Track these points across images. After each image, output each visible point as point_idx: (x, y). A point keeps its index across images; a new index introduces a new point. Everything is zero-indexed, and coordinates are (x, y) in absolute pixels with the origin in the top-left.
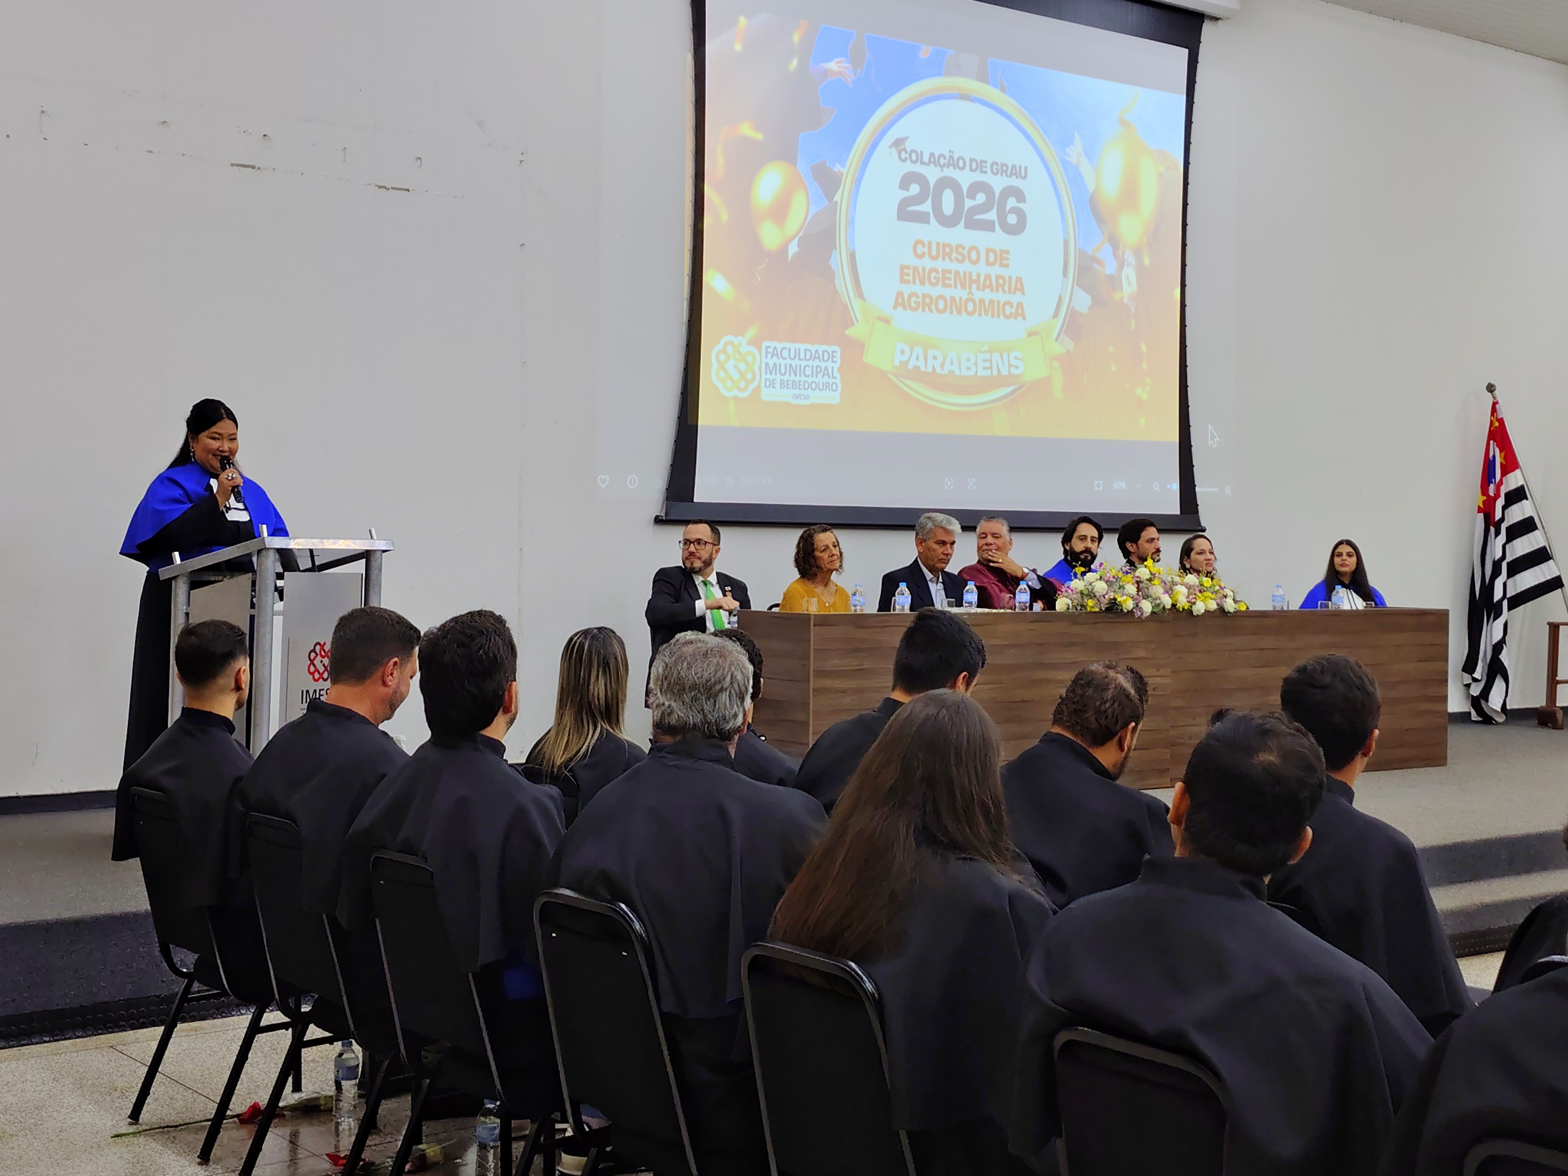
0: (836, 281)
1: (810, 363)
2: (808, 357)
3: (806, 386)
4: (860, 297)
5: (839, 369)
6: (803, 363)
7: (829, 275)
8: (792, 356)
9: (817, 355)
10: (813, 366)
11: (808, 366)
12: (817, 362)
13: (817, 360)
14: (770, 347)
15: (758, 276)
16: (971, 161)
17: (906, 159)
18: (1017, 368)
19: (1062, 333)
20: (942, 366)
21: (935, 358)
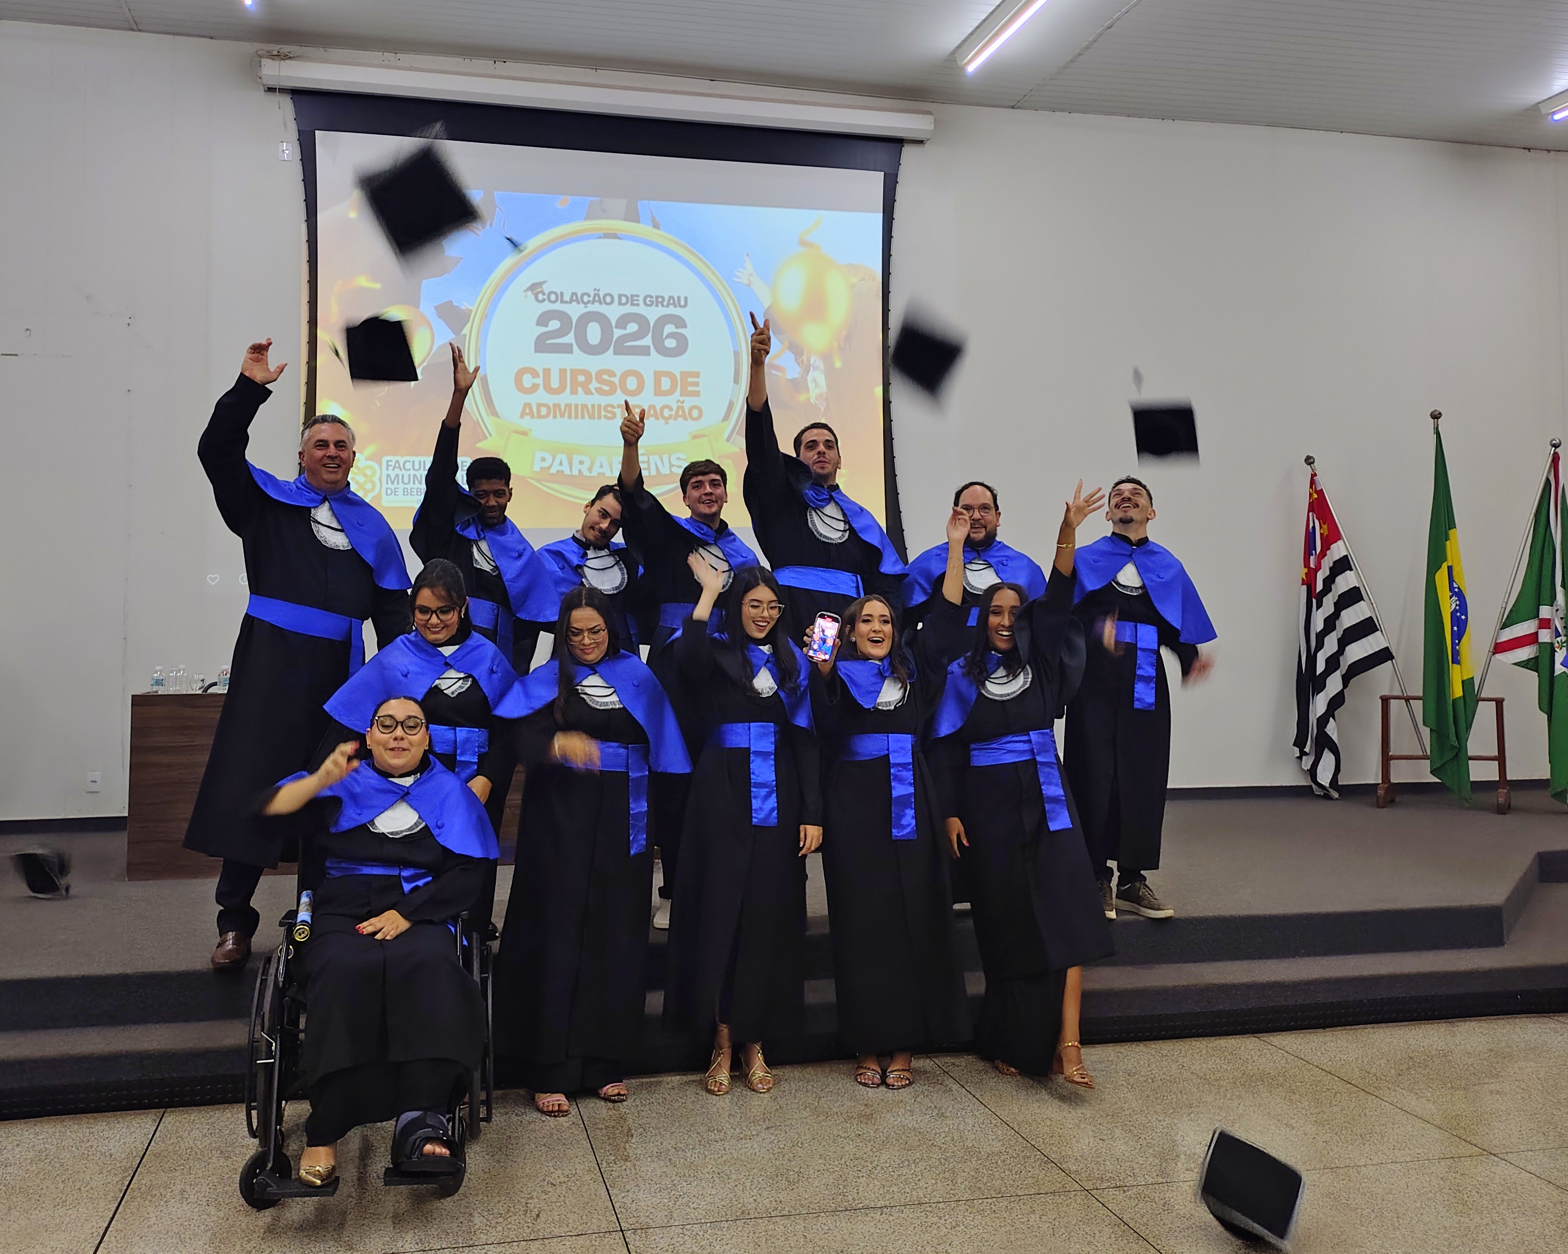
4: (491, 415)
8: (417, 467)
14: (391, 461)
15: (377, 402)
16: (620, 296)
17: (544, 300)
18: (679, 467)
19: (735, 434)
20: (590, 469)
21: (582, 463)
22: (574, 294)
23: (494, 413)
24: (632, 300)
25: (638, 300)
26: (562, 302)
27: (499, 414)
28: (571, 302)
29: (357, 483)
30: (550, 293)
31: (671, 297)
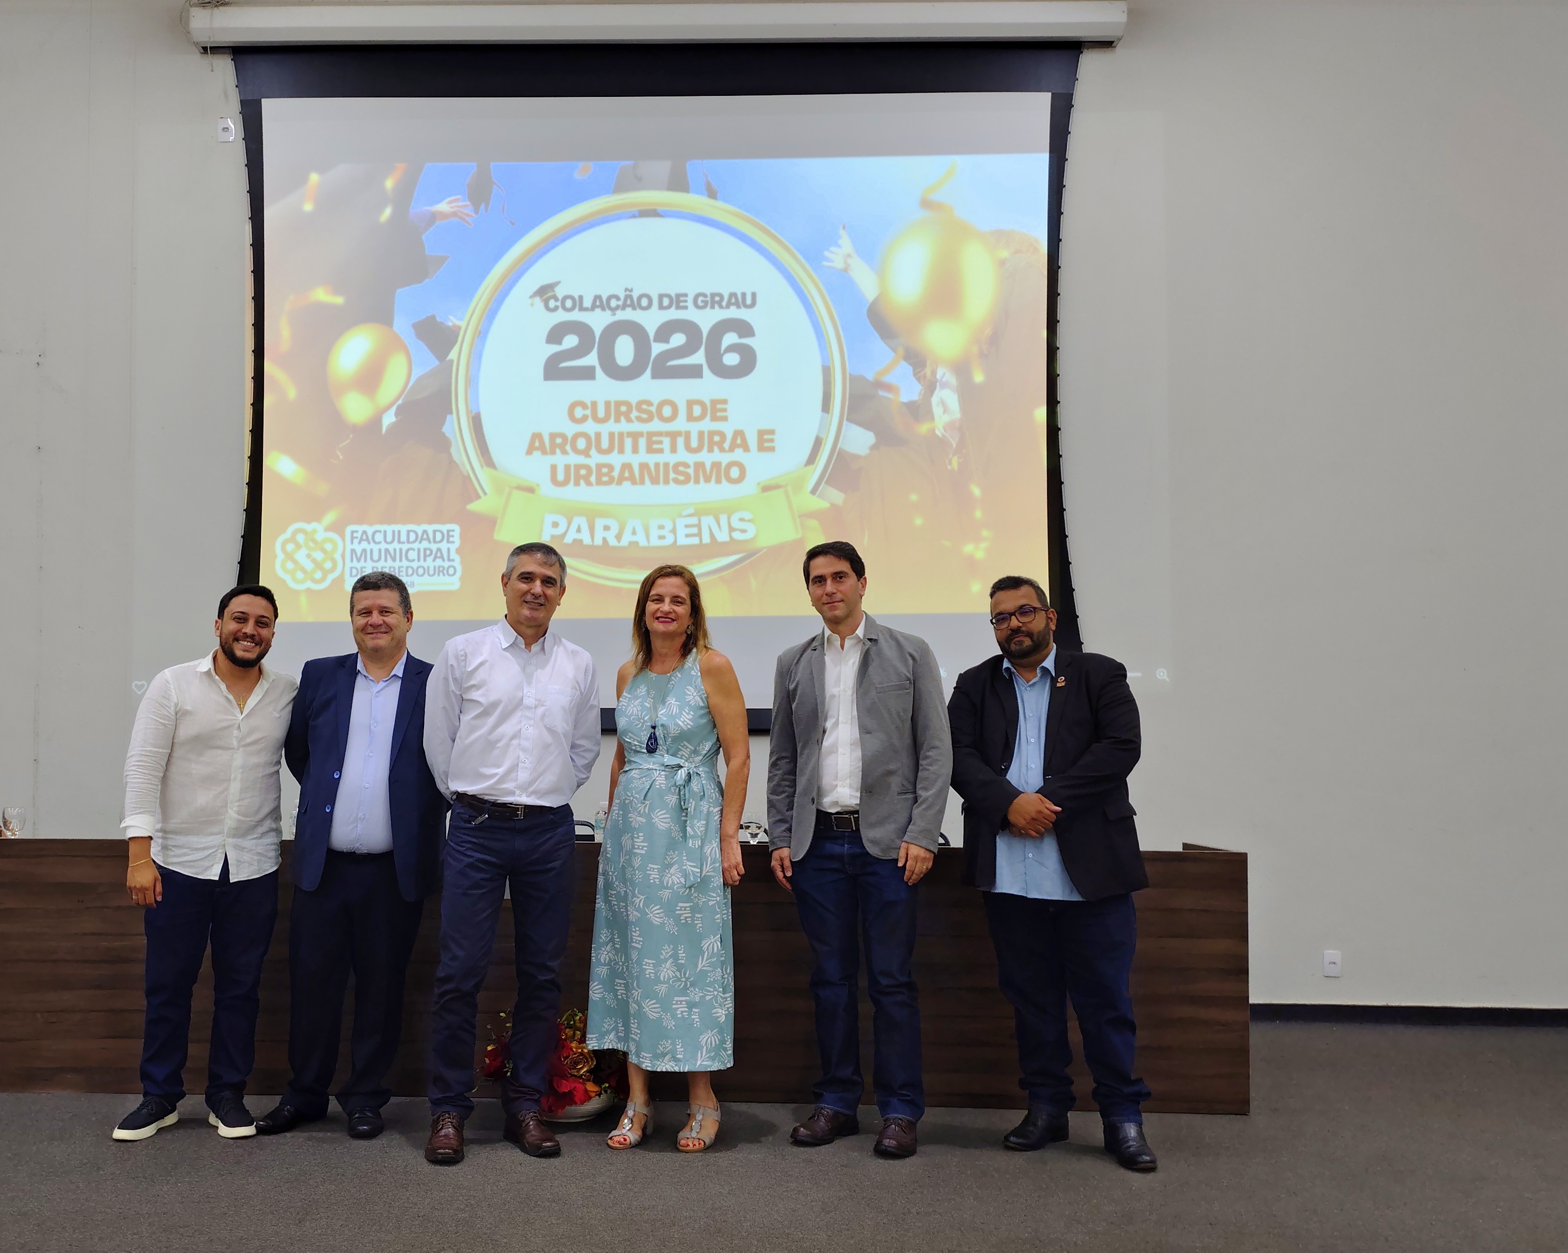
0: (453, 450)
1: (416, 546)
2: (412, 539)
3: (410, 572)
5: (458, 551)
6: (405, 547)
7: (444, 444)
8: (390, 540)
9: (425, 536)
10: (419, 550)
11: (413, 549)
12: (425, 544)
14: (357, 532)
15: (339, 454)
16: (661, 297)
17: (556, 308)
18: (743, 531)
19: (823, 483)
20: (618, 537)
21: (607, 528)
22: (598, 297)
24: (678, 301)
25: (686, 301)
26: (582, 309)
27: (497, 465)
29: (314, 561)
30: (565, 298)
31: (733, 295)
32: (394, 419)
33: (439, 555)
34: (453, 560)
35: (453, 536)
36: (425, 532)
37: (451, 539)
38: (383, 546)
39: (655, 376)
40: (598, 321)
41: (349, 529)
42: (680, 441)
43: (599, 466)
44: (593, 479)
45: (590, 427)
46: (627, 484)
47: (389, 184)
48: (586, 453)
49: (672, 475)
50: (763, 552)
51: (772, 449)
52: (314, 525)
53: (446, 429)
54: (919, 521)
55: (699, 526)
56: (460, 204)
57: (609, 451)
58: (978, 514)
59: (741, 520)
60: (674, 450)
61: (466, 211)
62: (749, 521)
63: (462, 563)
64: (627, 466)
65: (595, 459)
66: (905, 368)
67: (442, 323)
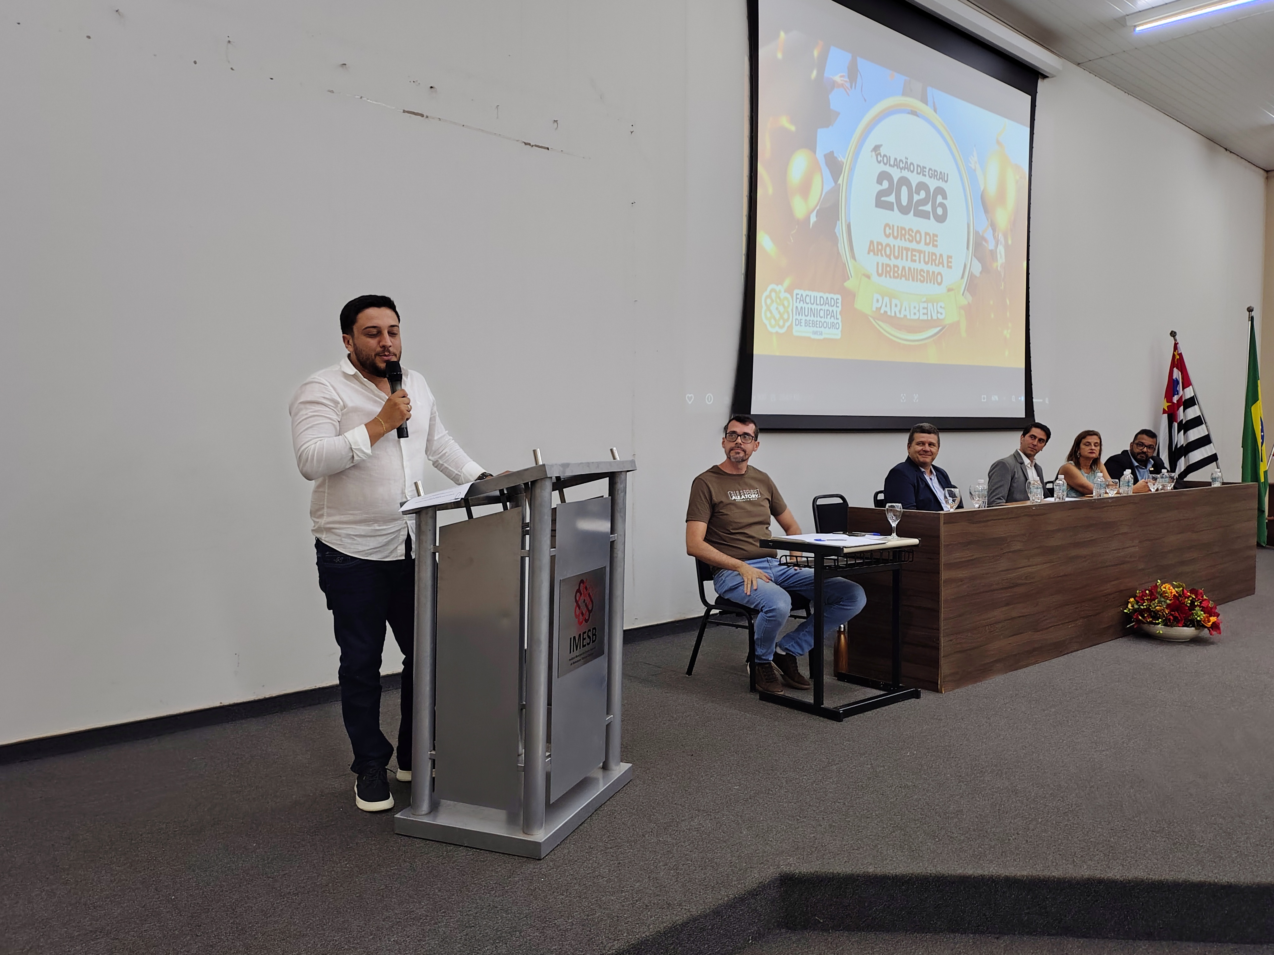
0: (839, 245)
1: (823, 307)
2: (822, 303)
3: (821, 326)
4: (853, 258)
5: (840, 313)
6: (819, 307)
7: (835, 242)
8: (812, 302)
9: (827, 302)
10: (824, 310)
11: (822, 309)
12: (827, 307)
13: (827, 305)
14: (799, 294)
15: (791, 238)
16: (918, 166)
17: (879, 162)
18: (941, 314)
19: (966, 291)
20: (900, 312)
21: (896, 306)
22: (896, 159)
23: (853, 257)
24: (922, 170)
25: (925, 172)
26: (890, 165)
27: (856, 258)
28: (894, 167)
29: (779, 312)
30: (885, 156)
31: (941, 173)
32: (815, 219)
33: (832, 315)
34: (837, 319)
35: (838, 303)
36: (827, 298)
37: (838, 305)
38: (810, 306)
39: (914, 215)
40: (896, 174)
41: (796, 291)
42: (922, 256)
43: (895, 266)
44: (892, 274)
45: (891, 240)
46: (903, 279)
47: (816, 53)
48: (889, 257)
49: (919, 277)
50: (946, 327)
51: (950, 267)
52: (780, 286)
53: (836, 231)
54: (992, 316)
55: (927, 308)
56: (845, 79)
57: (896, 258)
58: (1008, 314)
59: (941, 307)
60: (920, 262)
61: (847, 85)
62: (944, 308)
63: (842, 321)
64: (904, 268)
65: (893, 262)
66: (990, 230)
67: (836, 158)
